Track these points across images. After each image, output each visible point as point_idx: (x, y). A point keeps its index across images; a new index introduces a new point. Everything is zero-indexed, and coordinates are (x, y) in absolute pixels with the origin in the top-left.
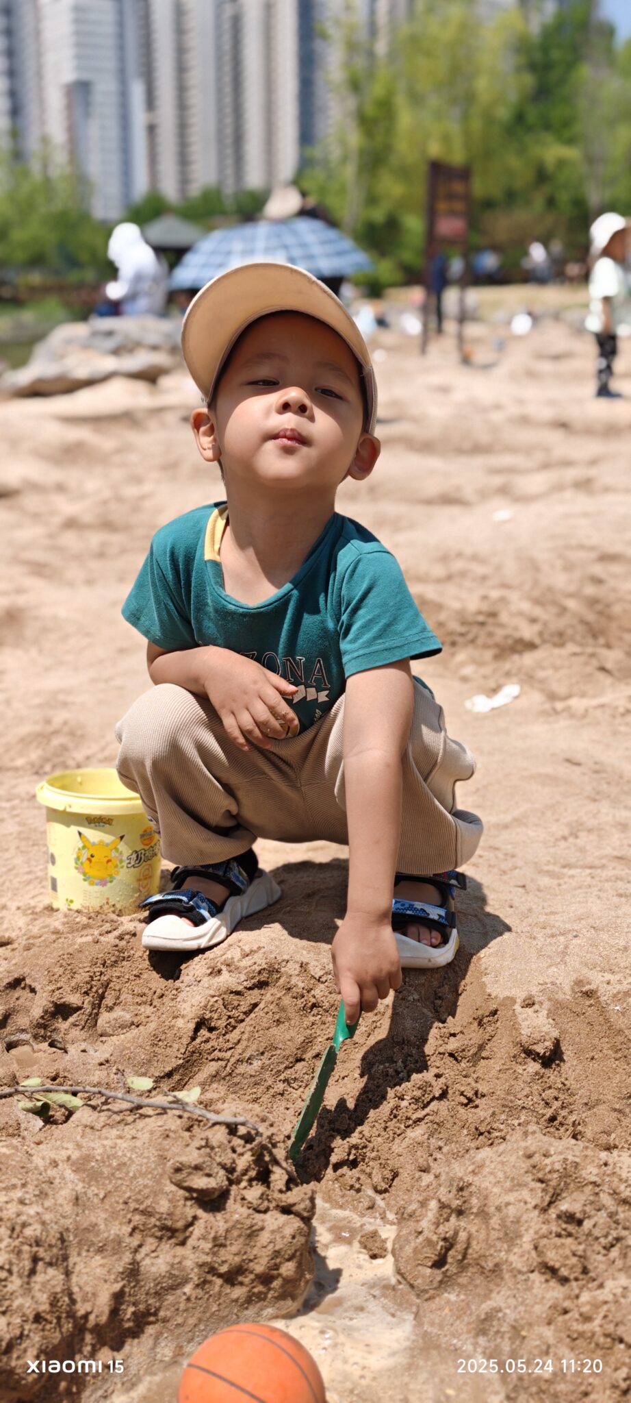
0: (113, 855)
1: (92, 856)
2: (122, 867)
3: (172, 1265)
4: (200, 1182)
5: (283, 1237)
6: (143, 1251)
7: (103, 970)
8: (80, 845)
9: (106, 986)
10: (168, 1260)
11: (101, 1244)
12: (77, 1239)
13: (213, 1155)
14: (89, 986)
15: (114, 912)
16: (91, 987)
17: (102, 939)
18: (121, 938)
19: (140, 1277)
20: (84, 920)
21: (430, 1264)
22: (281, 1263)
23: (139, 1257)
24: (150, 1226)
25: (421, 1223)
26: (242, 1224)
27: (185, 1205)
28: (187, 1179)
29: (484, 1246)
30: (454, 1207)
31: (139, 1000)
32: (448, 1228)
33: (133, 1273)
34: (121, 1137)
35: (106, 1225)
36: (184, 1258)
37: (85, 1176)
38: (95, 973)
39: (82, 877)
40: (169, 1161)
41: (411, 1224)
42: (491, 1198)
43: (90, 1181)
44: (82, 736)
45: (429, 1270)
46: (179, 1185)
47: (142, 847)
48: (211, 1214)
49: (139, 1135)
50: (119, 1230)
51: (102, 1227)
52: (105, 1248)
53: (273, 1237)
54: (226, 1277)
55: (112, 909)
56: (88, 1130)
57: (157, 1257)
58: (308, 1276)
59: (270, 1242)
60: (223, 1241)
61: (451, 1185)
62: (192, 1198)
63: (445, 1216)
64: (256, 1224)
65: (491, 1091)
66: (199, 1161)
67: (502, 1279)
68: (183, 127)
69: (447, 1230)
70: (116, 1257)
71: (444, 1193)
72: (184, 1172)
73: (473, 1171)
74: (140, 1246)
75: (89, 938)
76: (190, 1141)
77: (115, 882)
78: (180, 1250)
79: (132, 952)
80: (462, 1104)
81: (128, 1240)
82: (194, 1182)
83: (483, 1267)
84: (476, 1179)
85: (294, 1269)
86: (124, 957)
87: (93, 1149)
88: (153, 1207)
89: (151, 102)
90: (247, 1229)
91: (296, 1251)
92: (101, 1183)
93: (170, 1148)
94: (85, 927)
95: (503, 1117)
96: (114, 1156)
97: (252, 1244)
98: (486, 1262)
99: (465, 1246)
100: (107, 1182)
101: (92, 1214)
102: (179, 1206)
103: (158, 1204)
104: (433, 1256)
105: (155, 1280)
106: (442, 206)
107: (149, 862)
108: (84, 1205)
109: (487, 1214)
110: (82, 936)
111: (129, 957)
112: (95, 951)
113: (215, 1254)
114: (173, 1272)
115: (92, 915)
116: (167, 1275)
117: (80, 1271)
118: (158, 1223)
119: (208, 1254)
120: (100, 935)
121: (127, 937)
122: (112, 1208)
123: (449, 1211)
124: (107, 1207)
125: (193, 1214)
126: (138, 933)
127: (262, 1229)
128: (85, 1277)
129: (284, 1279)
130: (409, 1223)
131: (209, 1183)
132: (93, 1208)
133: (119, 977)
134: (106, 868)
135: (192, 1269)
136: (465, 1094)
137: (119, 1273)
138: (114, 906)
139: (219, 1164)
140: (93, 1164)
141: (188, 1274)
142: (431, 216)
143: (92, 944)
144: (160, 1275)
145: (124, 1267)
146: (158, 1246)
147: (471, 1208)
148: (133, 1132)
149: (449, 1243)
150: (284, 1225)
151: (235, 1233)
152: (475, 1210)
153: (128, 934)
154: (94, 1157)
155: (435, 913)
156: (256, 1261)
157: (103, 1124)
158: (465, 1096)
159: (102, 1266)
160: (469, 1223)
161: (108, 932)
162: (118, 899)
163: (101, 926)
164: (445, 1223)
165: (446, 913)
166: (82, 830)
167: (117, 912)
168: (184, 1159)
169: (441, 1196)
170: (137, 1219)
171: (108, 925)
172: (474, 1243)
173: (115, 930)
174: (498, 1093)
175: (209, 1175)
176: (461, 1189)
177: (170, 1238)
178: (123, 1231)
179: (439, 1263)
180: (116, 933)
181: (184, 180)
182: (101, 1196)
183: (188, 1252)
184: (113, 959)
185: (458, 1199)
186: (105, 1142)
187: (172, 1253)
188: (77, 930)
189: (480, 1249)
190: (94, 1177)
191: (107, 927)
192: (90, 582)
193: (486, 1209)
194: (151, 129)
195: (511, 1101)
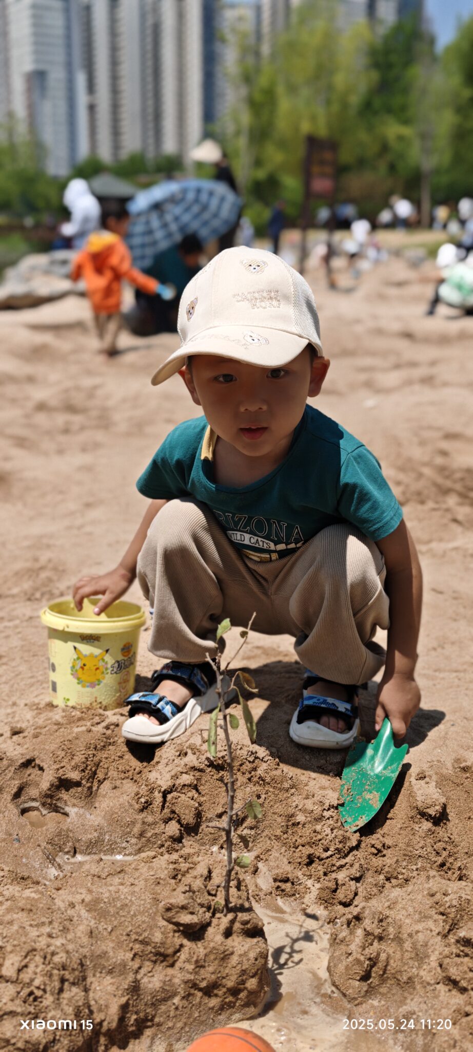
0: (100, 664)
1: (84, 665)
2: (107, 673)
3: (164, 982)
4: (186, 918)
5: (248, 960)
6: (142, 971)
7: (95, 753)
8: (75, 657)
9: (97, 765)
10: (161, 978)
11: (110, 968)
12: (93, 964)
13: (194, 897)
14: (85, 765)
15: (100, 708)
16: (87, 766)
17: (93, 728)
18: (107, 728)
19: (141, 992)
20: (77, 714)
21: (358, 978)
22: (246, 979)
23: (139, 977)
24: (147, 952)
25: (350, 947)
26: (217, 950)
27: (174, 936)
28: (176, 916)
29: (399, 963)
30: (376, 934)
31: (123, 775)
32: (372, 951)
33: (135, 989)
34: (122, 884)
35: (114, 952)
36: (173, 976)
37: (96, 914)
38: (89, 755)
39: (76, 681)
40: (161, 902)
41: (343, 947)
42: (404, 927)
43: (100, 918)
44: (64, 571)
45: (358, 983)
46: (169, 921)
47: (123, 658)
48: (193, 943)
49: (136, 882)
50: (124, 956)
51: (111, 954)
52: (114, 970)
53: (241, 959)
54: (204, 991)
55: (99, 705)
56: (96, 878)
57: (153, 976)
58: (266, 989)
59: (239, 964)
60: (203, 963)
61: (374, 918)
62: (179, 931)
63: (370, 941)
64: (228, 950)
65: (394, 843)
66: (185, 902)
67: (414, 989)
68: (115, 107)
69: (372, 952)
70: (122, 977)
71: (369, 924)
72: (173, 911)
73: (389, 907)
74: (140, 968)
75: (84, 728)
76: (176, 887)
77: (102, 685)
78: (170, 971)
79: (116, 739)
80: (373, 854)
81: (131, 964)
82: (181, 919)
83: (398, 980)
84: (392, 912)
85: (256, 984)
86: (110, 743)
87: (102, 893)
88: (150, 938)
89: (91, 88)
90: (220, 954)
91: (258, 970)
92: (108, 920)
93: (161, 892)
94: (80, 719)
95: (405, 863)
96: (118, 898)
97: (225, 965)
98: (401, 976)
99: (384, 965)
100: (113, 919)
101: (103, 944)
102: (169, 937)
103: (153, 935)
104: (361, 972)
105: (151, 994)
106: (316, 169)
107: (127, 669)
108: (97, 937)
109: (401, 939)
110: (78, 727)
111: (114, 742)
112: (88, 738)
113: (196, 973)
114: (165, 988)
115: (85, 710)
116: (161, 990)
117: (95, 988)
118: (153, 950)
119: (191, 973)
120: (92, 726)
121: (112, 727)
122: (118, 939)
123: (373, 938)
124: (114, 938)
125: (180, 943)
126: (120, 724)
127: (232, 953)
128: (99, 993)
129: (249, 992)
130: (341, 946)
131: (193, 919)
132: (104, 939)
133: (106, 758)
134: (95, 674)
135: (179, 985)
136: (375, 846)
137: (125, 989)
138: (101, 703)
139: (199, 904)
140: (102, 905)
141: (176, 989)
142: (307, 178)
143: (86, 733)
144: (155, 990)
145: (129, 985)
146: (153, 968)
147: (389, 935)
148: (132, 880)
149: (373, 962)
150: (249, 950)
151: (212, 957)
152: (391, 936)
153: (113, 724)
154: (102, 900)
155: (342, 707)
156: (228, 978)
157: (107, 874)
158: (376, 848)
159: (112, 984)
160: (388, 946)
161: (98, 723)
162: (103, 698)
163: (92, 719)
164: (370, 947)
165: (352, 707)
166: (77, 645)
167: (103, 707)
168: (173, 901)
169: (366, 927)
170: (137, 947)
171: (97, 718)
172: (392, 962)
173: (103, 721)
174: (400, 845)
175: (192, 913)
176: (381, 921)
177: (162, 962)
178: (127, 957)
179: (366, 977)
180: (104, 724)
181: (116, 146)
182: (109, 929)
183: (176, 972)
184: (102, 744)
185: (379, 928)
186: (111, 888)
187: (164, 973)
188: (73, 722)
189: (397, 966)
190: (103, 915)
191: (97, 719)
192: (61, 452)
193: (400, 935)
194: (92, 108)
195: (411, 852)
